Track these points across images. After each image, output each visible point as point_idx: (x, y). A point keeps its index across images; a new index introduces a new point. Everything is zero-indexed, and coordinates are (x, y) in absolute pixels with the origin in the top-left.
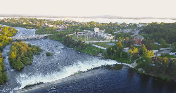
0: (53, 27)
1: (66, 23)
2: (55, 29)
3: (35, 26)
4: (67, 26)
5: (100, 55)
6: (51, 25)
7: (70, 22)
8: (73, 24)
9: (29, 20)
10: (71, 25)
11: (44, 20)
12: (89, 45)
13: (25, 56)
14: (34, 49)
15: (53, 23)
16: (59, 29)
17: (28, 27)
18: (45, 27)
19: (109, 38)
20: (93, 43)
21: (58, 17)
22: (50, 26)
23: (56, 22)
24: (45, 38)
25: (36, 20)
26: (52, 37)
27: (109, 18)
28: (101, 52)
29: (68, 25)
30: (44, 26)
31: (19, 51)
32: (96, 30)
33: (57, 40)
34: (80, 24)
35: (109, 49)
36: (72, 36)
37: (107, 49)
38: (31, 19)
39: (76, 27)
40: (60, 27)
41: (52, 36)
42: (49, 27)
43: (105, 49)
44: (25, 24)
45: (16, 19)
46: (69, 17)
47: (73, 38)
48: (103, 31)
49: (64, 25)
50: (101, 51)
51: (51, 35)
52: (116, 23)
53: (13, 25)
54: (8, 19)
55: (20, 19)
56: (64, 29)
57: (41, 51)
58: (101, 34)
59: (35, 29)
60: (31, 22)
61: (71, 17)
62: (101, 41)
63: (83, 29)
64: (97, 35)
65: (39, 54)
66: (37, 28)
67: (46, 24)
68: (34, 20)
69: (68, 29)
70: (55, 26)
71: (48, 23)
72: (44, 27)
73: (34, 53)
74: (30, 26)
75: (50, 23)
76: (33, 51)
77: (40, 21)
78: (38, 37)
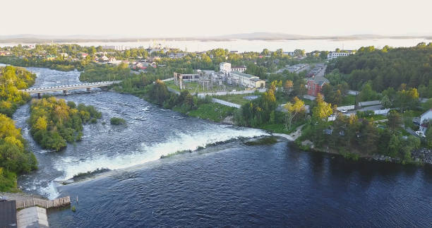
0: (122, 64)
1: (155, 54)
2: (126, 69)
3: (78, 63)
4: (157, 61)
5: (228, 119)
6: (117, 59)
7: (165, 52)
8: (171, 57)
9: (59, 48)
10: (167, 59)
11: (98, 49)
12: (207, 101)
13: (67, 126)
14: (83, 112)
15: (123, 55)
16: (137, 69)
17: (59, 66)
18: (103, 66)
19: (253, 85)
20: (214, 97)
21: (135, 41)
22: (114, 61)
23: (129, 53)
24: (105, 89)
25: (79, 48)
26: (121, 87)
27: (265, 40)
28: (230, 114)
29: (158, 58)
30: (100, 63)
31: (52, 117)
32: (226, 67)
33: (134, 94)
34: (190, 55)
35: (248, 105)
36: (169, 83)
37: (243, 107)
38: (66, 47)
39: (178, 62)
40: (140, 65)
41: (120, 84)
42: (113, 65)
43: (238, 106)
44: (51, 58)
45: (27, 47)
46: (162, 39)
47: (169, 88)
48: (241, 70)
49: (149, 58)
50: (231, 111)
51: (118, 82)
52: (279, 52)
53: (24, 64)
54: (6, 49)
55: (37, 46)
56: (149, 69)
57: (99, 116)
58: (236, 77)
59: (79, 70)
60: (66, 55)
61: (167, 39)
62: (234, 92)
63: (195, 67)
64: (226, 79)
65: (94, 122)
66: (82, 67)
67: (105, 58)
68: (73, 48)
69: (158, 67)
70: (127, 63)
71: (109, 56)
72: (101, 66)
73: (84, 120)
74: (66, 63)
75: (114, 56)
76: (81, 117)
77: (90, 51)
78: (88, 89)
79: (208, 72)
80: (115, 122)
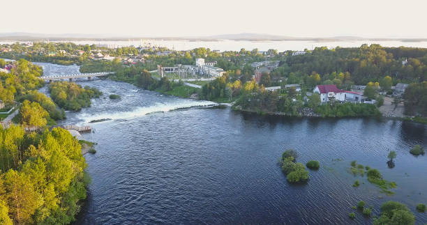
0: (115, 60)
1: (144, 52)
2: (119, 63)
3: (77, 59)
4: (145, 57)
5: (193, 96)
6: (111, 56)
7: (152, 51)
8: (158, 55)
9: (56, 46)
10: (154, 56)
11: (93, 47)
12: (180, 84)
13: (79, 98)
14: (89, 91)
15: (116, 52)
16: (129, 64)
17: (60, 61)
18: (98, 61)
19: (217, 73)
20: (187, 82)
21: (127, 40)
22: (108, 57)
23: (121, 51)
24: (101, 78)
25: (74, 46)
26: (115, 77)
28: (194, 93)
29: (147, 55)
30: (96, 59)
32: (200, 62)
33: (126, 81)
34: (175, 53)
35: (206, 86)
36: (154, 74)
37: (203, 87)
38: (62, 45)
39: (164, 58)
40: (130, 60)
41: (115, 74)
42: (107, 61)
43: (200, 87)
44: (52, 54)
45: (24, 44)
46: (152, 39)
47: (153, 76)
48: (212, 65)
49: (138, 55)
50: (195, 91)
51: (113, 73)
53: (27, 59)
54: (6, 46)
55: (35, 44)
56: (138, 64)
57: (101, 94)
58: (206, 69)
59: (78, 65)
60: (65, 52)
61: (156, 39)
62: (202, 79)
63: (176, 62)
64: (199, 71)
65: (98, 97)
66: (81, 62)
67: (100, 55)
68: (69, 46)
69: (146, 63)
70: (120, 59)
71: (103, 53)
72: (96, 61)
73: (90, 96)
74: (66, 59)
75: (108, 53)
76: (88, 94)
77: (86, 48)
78: (89, 78)
79: (186, 66)
80: (112, 97)
